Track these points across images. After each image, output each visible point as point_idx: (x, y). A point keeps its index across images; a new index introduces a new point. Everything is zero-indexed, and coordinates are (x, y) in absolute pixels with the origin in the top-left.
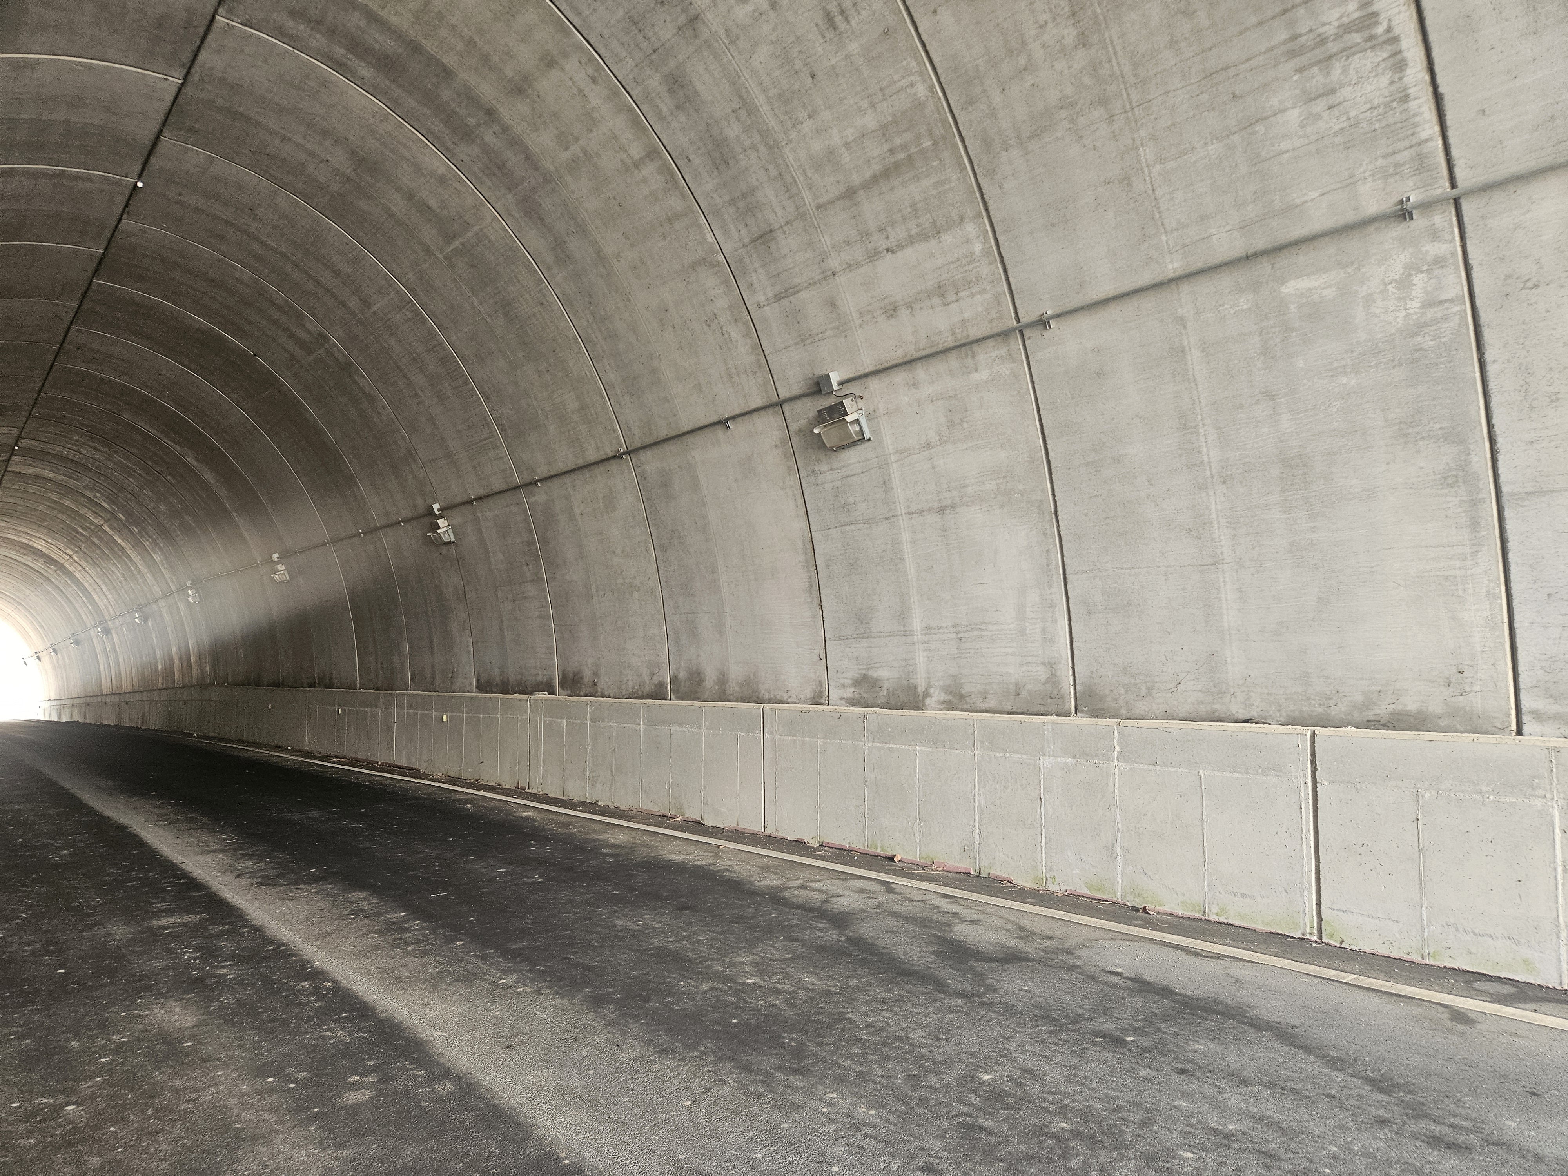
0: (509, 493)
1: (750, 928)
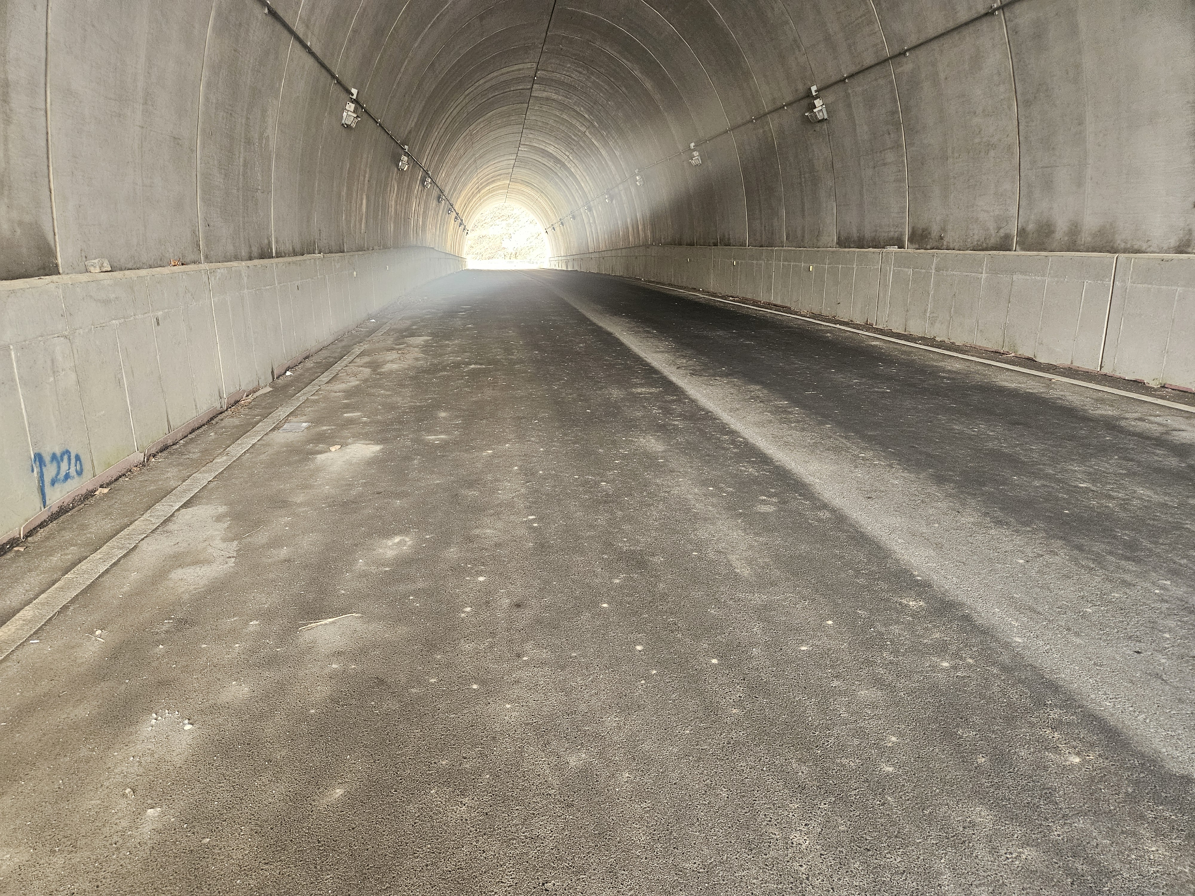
0: (878, 67)
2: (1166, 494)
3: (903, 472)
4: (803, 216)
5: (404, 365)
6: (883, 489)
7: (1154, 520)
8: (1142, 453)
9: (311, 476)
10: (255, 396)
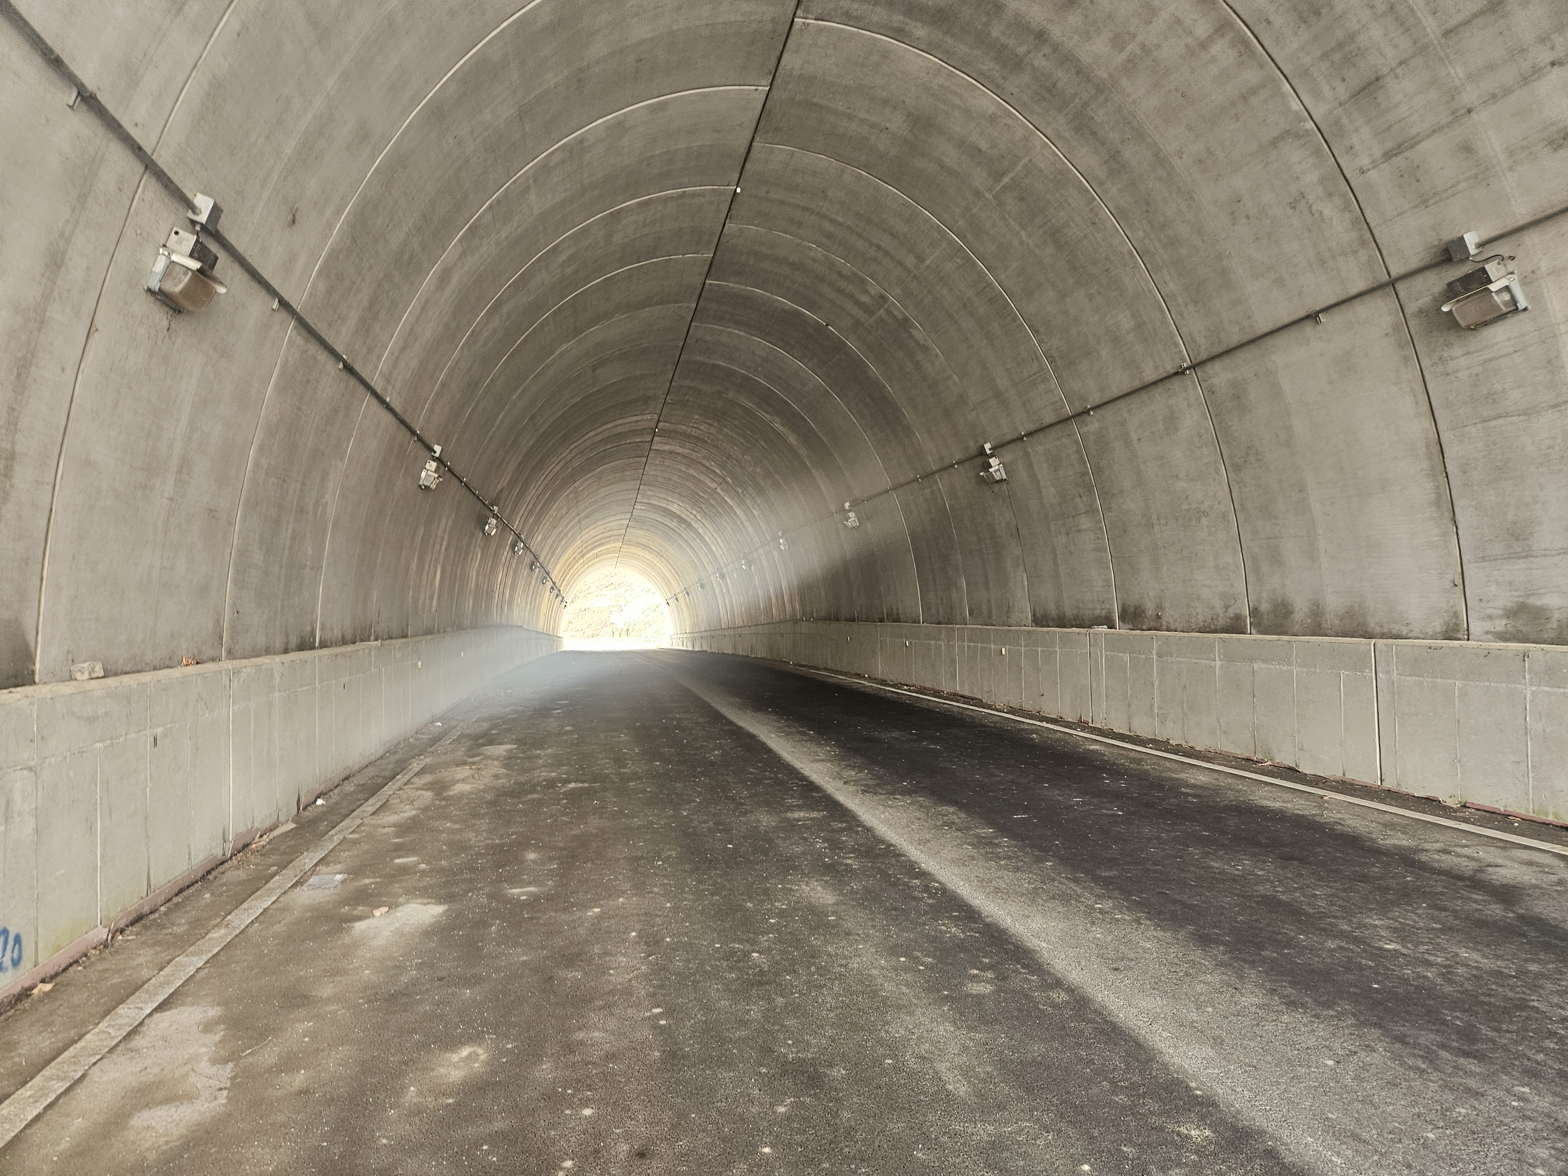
0: (1060, 425)
1: (1379, 889)
2: (1498, 957)
3: (1155, 930)
4: (987, 588)
5: (479, 785)
6: (1132, 955)
7: (1489, 995)
8: (1457, 898)
9: (345, 955)
10: (271, 837)
